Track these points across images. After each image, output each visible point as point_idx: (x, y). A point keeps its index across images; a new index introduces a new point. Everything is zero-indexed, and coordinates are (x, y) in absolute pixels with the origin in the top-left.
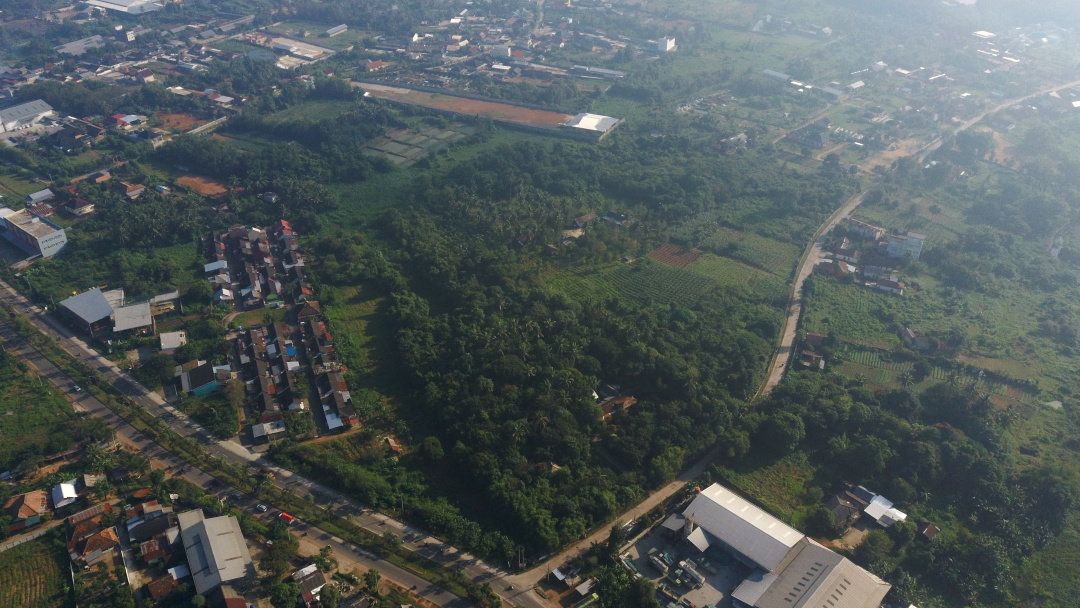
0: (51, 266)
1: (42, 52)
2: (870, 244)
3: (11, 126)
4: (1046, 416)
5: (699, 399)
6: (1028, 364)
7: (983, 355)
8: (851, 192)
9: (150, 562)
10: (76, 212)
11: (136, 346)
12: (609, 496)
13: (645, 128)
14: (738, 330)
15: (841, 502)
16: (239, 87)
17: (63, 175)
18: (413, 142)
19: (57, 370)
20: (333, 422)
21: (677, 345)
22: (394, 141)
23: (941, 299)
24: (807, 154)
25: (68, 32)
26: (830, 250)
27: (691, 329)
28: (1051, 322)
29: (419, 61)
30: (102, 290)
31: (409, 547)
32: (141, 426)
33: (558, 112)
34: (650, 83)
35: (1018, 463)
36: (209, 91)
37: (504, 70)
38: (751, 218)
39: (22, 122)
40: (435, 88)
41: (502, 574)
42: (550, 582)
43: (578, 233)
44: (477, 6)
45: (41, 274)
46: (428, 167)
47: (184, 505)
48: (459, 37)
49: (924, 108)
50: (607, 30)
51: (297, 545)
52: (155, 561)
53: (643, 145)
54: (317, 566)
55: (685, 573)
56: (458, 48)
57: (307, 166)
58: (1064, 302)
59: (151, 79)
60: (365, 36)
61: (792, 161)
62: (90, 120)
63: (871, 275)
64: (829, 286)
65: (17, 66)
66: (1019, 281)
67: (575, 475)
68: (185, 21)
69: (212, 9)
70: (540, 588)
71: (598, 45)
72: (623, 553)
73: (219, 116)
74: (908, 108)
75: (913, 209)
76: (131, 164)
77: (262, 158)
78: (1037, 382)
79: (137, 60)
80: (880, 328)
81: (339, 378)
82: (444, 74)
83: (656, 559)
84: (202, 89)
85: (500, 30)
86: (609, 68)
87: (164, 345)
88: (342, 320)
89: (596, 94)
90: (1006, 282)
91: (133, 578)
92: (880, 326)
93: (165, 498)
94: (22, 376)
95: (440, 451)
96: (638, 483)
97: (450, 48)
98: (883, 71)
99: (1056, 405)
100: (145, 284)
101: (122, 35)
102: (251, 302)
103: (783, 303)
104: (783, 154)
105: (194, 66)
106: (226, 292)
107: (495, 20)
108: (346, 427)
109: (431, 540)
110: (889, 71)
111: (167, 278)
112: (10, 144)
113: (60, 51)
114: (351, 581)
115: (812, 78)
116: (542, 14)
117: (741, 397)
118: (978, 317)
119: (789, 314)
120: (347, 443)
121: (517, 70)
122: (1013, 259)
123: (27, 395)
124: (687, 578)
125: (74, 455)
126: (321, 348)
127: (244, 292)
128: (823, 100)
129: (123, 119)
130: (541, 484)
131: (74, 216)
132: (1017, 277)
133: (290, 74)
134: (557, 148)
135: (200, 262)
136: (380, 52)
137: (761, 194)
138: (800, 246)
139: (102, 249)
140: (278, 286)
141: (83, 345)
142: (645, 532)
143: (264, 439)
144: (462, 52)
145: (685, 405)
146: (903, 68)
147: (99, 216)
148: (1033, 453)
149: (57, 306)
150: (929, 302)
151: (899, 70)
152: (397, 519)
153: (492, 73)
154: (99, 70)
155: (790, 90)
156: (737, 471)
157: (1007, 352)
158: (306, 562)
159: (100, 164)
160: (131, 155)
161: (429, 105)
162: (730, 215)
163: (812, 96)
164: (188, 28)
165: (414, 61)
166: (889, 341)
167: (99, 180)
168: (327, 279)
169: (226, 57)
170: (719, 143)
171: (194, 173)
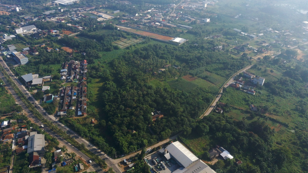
0: (23, 67)
1: (39, 13)
2: (248, 79)
3: (25, 31)
4: (288, 134)
5: (180, 117)
6: (288, 119)
7: (274, 114)
8: (248, 64)
9: (19, 144)
10: (34, 54)
11: (37, 89)
12: (145, 141)
13: (193, 43)
14: (199, 100)
15: (214, 151)
16: (85, 25)
17: (33, 44)
18: (127, 42)
19: (15, 93)
20: (79, 113)
21: (180, 102)
22: (122, 42)
23: (267, 97)
24: (238, 53)
25: (47, 9)
26: (236, 80)
27: (185, 98)
28: (299, 107)
29: (136, 21)
30: (33, 74)
31: (88, 149)
32: (30, 109)
33: (170, 37)
34: (199, 31)
35: (274, 147)
36: (77, 25)
37: (158, 25)
38: (215, 70)
39: (28, 30)
40: (138, 28)
41: (111, 159)
42: (123, 163)
43: (163, 70)
44: (157, 7)
45: (20, 69)
46: (129, 49)
47: (33, 130)
48: (149, 15)
49: (280, 42)
50: (191, 16)
51: (58, 144)
52: (21, 143)
53: (191, 47)
54: (61, 150)
55: (162, 165)
56: (147, 18)
57: (96, 46)
58: (306, 101)
59: (63, 21)
60: (124, 13)
61: (234, 54)
62: (45, 31)
63: (246, 88)
64: (232, 90)
65: (32, 17)
66: (293, 94)
67: (139, 134)
68: (78, 7)
69: (86, 5)
70: (120, 164)
71: (187, 19)
72: (146, 158)
73: (78, 32)
74: (274, 42)
75: (265, 71)
76: (51, 43)
77: (85, 43)
78: (288, 124)
79: (62, 16)
80: (243, 103)
81: (85, 102)
82: (142, 25)
83: (154, 160)
84: (76, 25)
85: (161, 14)
86: (189, 26)
87: (43, 89)
88: (92, 87)
89: (182, 33)
90: (289, 94)
91: (14, 147)
92: (244, 103)
93: (29, 128)
94: (6, 94)
95: (105, 124)
96: (156, 138)
97: (145, 18)
98: (270, 31)
99: (293, 131)
100: (44, 73)
101: (60, 10)
102: (69, 80)
103: (216, 94)
104: (232, 52)
105: (76, 19)
106: (64, 77)
107: (160, 11)
108: (83, 115)
109: (94, 147)
110: (272, 31)
111: (50, 72)
112: (23, 36)
113: (44, 13)
114: (69, 155)
115: (248, 32)
116: (174, 10)
117: (194, 119)
118: (276, 103)
119: (217, 97)
120: (82, 119)
121: (162, 25)
122: (293, 88)
123: (6, 99)
124: (161, 166)
125: (11, 114)
126: (83, 94)
127: (68, 78)
128: (249, 38)
129: (53, 31)
130: (128, 136)
131: (33, 55)
132: (293, 93)
133: (100, 22)
134: (166, 46)
135: (60, 69)
136: (127, 18)
137: (220, 63)
138: (227, 78)
139: (36, 64)
140: (78, 77)
141: (24, 87)
142: (154, 152)
143: (60, 116)
144: (148, 19)
145: (176, 119)
146: (277, 31)
147: (39, 55)
148: (280, 144)
149: (21, 77)
150: (262, 97)
151: (276, 31)
152: (87, 140)
153: (155, 25)
154: (51, 18)
155: (240, 35)
156: (186, 139)
157: (282, 114)
158: (59, 149)
159: (43, 42)
160: (52, 40)
161: (135, 33)
162: (209, 68)
163: (246, 37)
164: (78, 9)
165: (135, 21)
166: (245, 107)
167: (42, 46)
168: (91, 76)
169: (85, 17)
170: (213, 48)
171: (67, 46)
